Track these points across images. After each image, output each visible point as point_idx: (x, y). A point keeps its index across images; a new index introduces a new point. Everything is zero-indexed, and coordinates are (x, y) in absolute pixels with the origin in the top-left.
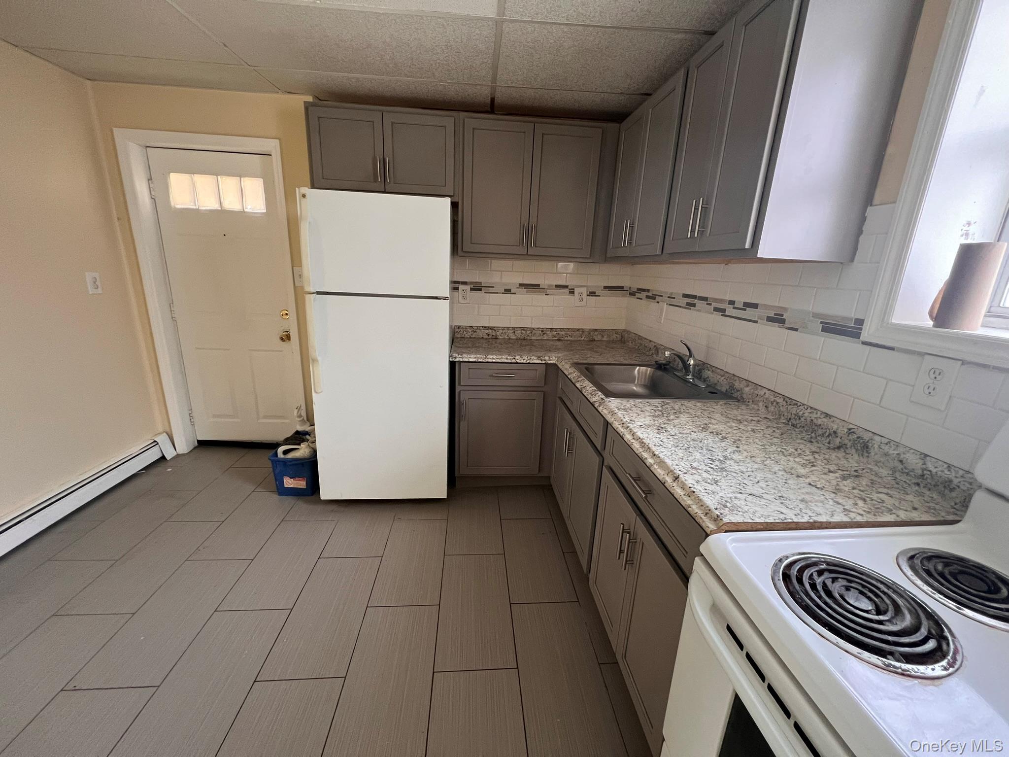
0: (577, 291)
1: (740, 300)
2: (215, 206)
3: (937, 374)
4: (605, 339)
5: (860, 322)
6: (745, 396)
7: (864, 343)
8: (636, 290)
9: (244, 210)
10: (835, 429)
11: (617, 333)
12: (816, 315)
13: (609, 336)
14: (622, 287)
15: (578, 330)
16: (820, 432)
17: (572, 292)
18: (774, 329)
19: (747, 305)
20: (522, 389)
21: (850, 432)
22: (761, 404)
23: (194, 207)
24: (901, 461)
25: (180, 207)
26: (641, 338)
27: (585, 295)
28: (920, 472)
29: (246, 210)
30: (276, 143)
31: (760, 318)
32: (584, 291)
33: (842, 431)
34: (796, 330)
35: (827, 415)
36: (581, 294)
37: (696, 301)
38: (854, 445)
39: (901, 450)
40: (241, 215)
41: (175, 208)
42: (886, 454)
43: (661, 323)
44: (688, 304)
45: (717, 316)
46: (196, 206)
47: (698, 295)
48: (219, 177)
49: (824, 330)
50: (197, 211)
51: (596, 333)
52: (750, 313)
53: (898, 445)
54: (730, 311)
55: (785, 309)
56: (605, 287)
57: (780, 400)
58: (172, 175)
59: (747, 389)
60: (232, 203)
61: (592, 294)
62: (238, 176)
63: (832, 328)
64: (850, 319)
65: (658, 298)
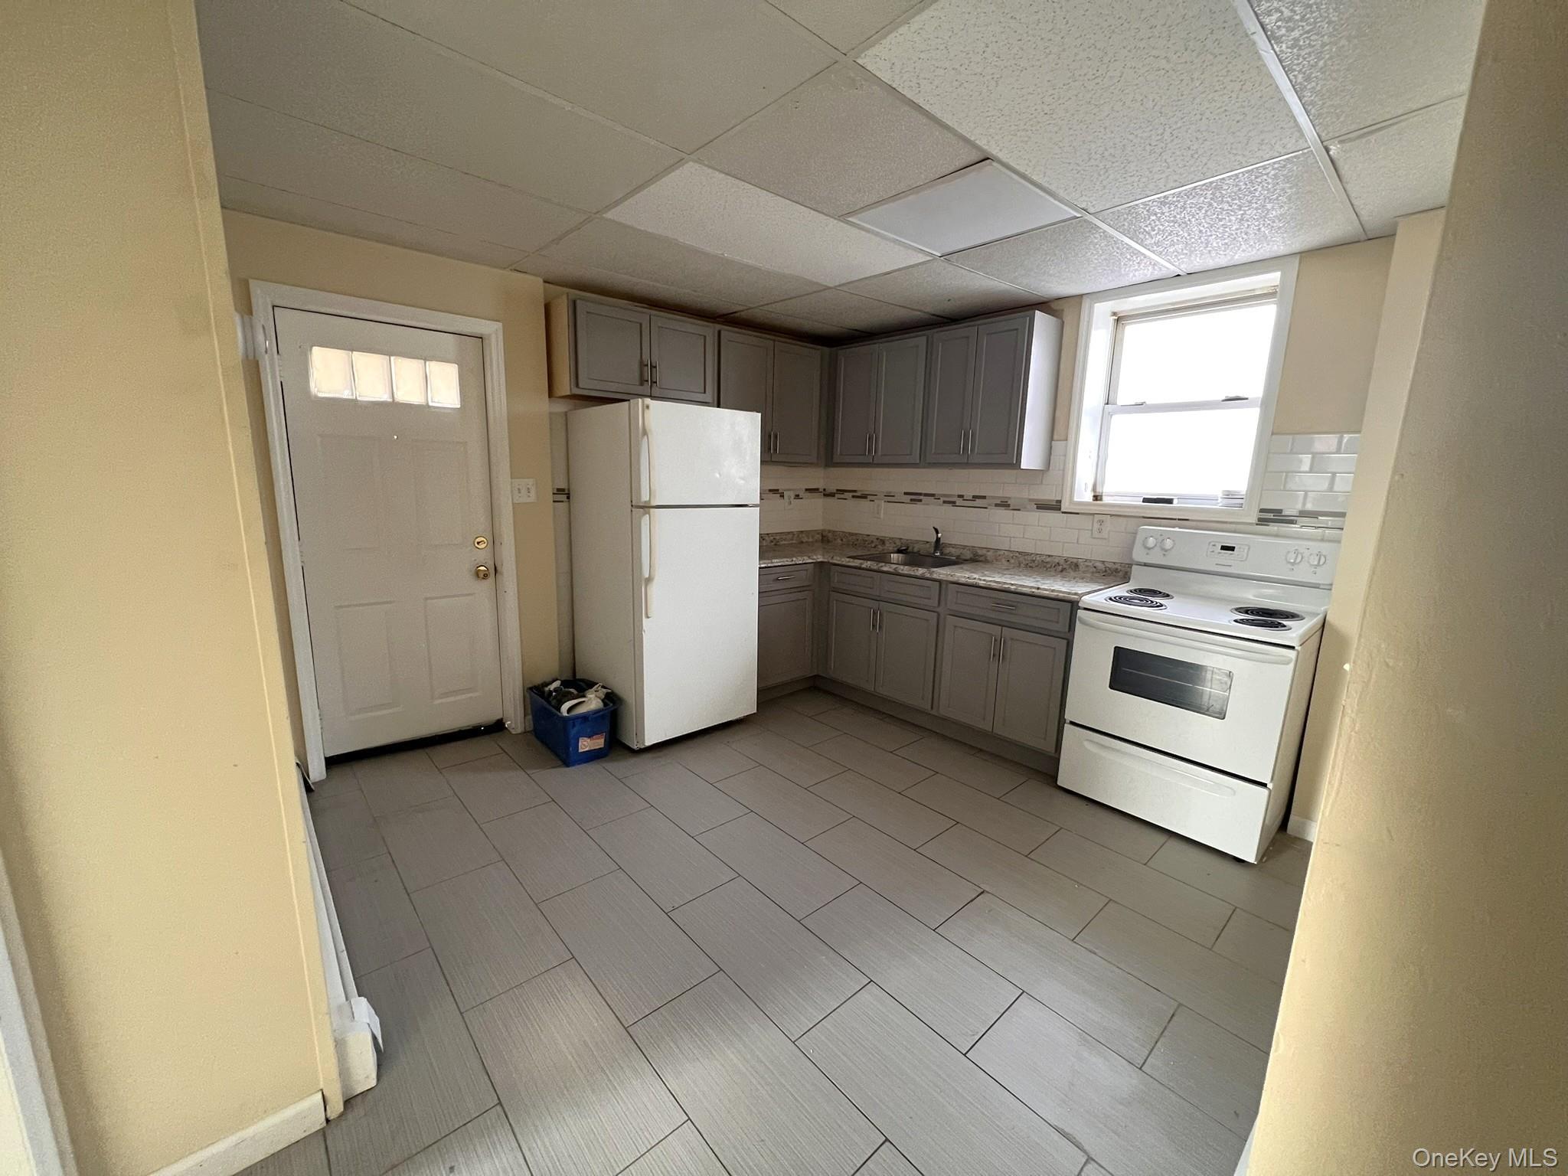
0: (786, 494)
1: (969, 494)
2: (385, 397)
3: (1101, 522)
4: (811, 540)
5: (1060, 502)
6: (988, 558)
7: (1063, 513)
8: (835, 491)
9: (428, 403)
10: (1057, 561)
11: (818, 534)
12: (1031, 500)
13: (813, 537)
14: (818, 489)
15: (789, 533)
16: (1049, 566)
17: (782, 496)
18: (1002, 512)
19: (975, 497)
20: (799, 589)
21: (1066, 561)
22: (1003, 560)
23: (350, 397)
24: (1095, 567)
25: (323, 396)
26: (851, 534)
27: (793, 497)
28: (1104, 569)
29: (431, 404)
30: (499, 325)
31: (989, 505)
32: (792, 494)
33: (1062, 562)
34: (1019, 510)
35: (1049, 556)
36: (789, 497)
37: (921, 497)
38: (1070, 567)
39: (1093, 562)
40: (422, 411)
41: (316, 397)
42: (1087, 566)
43: (880, 518)
44: (911, 500)
45: (948, 508)
46: (352, 395)
47: (923, 492)
48: (392, 358)
49: (1038, 508)
50: (353, 403)
51: (804, 535)
52: (979, 502)
53: (1090, 561)
54: (959, 502)
55: (1010, 498)
56: (806, 490)
57: (1017, 554)
58: (316, 350)
59: (989, 553)
60: (409, 392)
61: (797, 496)
62: (422, 359)
63: (1043, 506)
64: (1053, 501)
65: (870, 498)
